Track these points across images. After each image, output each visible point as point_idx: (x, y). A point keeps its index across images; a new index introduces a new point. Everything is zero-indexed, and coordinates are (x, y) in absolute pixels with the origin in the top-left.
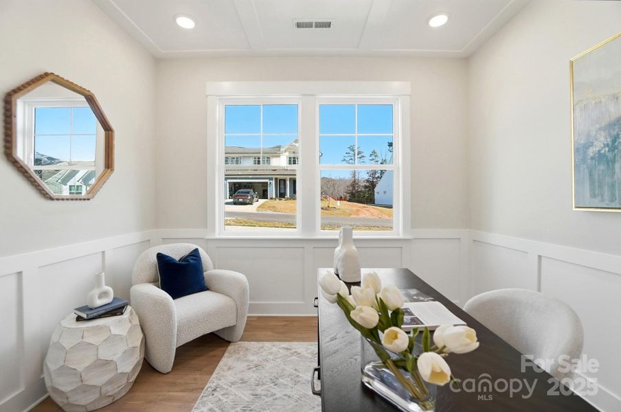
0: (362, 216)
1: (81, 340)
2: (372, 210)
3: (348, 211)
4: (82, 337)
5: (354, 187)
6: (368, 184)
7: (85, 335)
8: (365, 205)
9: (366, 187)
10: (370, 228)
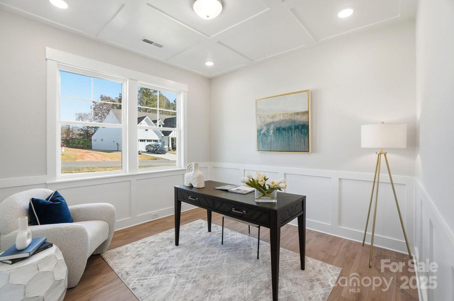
0: (87, 160)
1: (37, 272)
2: (95, 155)
3: (73, 156)
4: (38, 269)
5: (68, 135)
6: (82, 132)
7: (39, 266)
8: (86, 151)
9: (80, 135)
10: (105, 168)
